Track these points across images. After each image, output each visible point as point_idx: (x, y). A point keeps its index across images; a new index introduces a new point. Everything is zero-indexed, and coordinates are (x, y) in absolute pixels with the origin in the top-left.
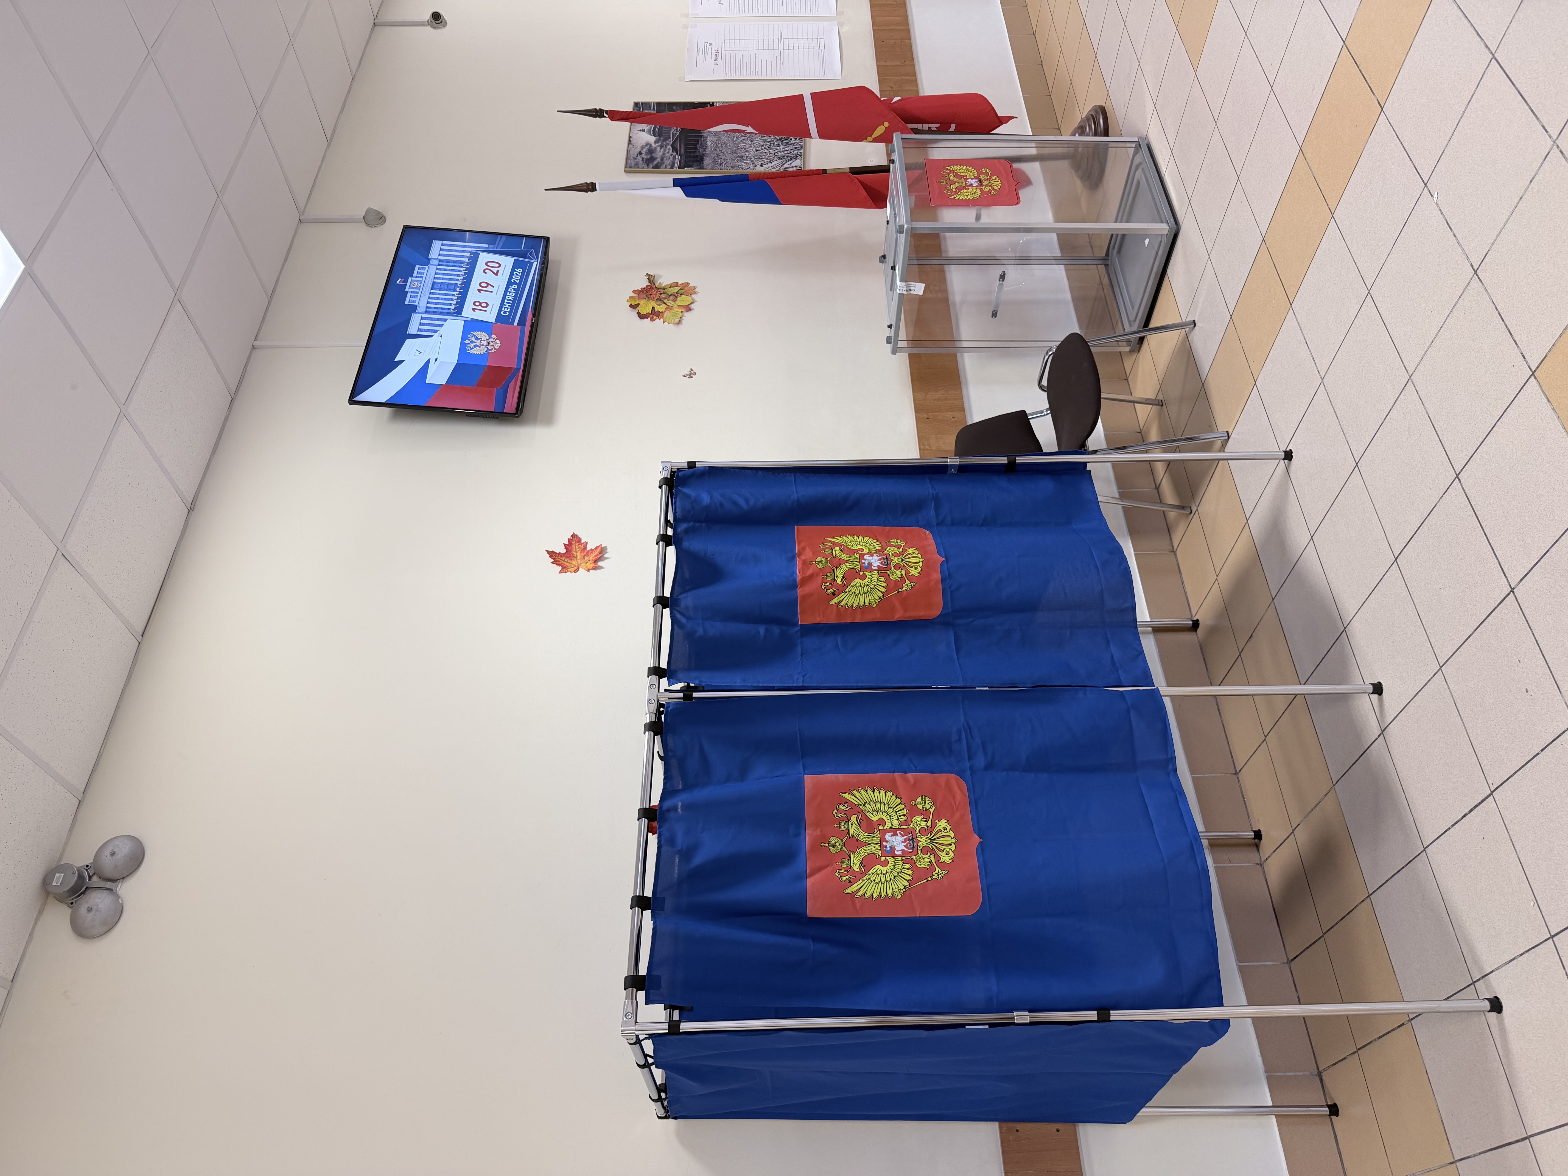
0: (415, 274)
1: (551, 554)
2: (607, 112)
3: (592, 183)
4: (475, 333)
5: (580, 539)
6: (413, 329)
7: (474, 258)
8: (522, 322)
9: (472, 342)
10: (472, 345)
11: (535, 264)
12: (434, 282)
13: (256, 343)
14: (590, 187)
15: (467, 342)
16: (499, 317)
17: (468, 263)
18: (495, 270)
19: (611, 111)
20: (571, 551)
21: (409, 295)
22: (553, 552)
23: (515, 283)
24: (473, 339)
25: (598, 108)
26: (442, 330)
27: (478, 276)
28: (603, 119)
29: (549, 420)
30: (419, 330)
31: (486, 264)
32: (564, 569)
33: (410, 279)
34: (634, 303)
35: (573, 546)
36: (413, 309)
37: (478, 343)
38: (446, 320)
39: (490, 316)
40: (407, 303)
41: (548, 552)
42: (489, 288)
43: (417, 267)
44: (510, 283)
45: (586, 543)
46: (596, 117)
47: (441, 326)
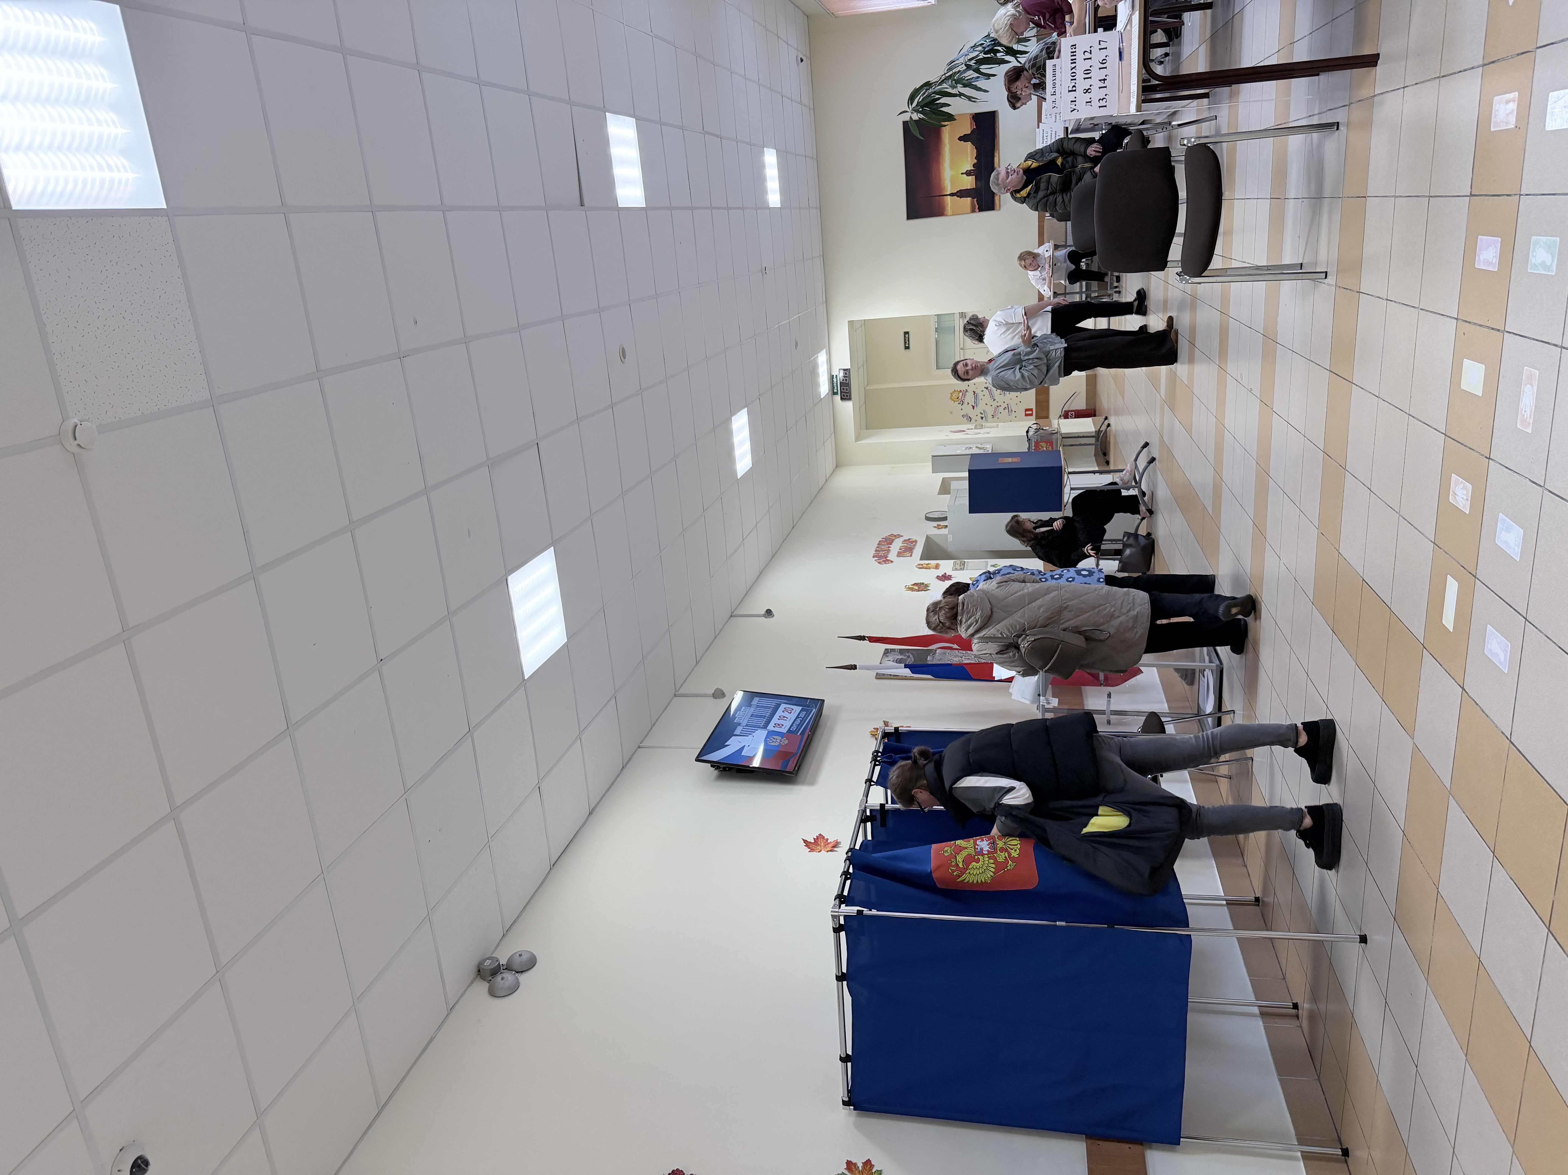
0: (742, 710)
1: (805, 841)
2: (867, 637)
3: (855, 665)
4: (773, 736)
5: (824, 838)
6: (737, 732)
7: (778, 706)
8: (803, 733)
9: (771, 740)
10: (771, 741)
11: (814, 710)
12: (752, 714)
13: (640, 745)
14: (854, 667)
15: (768, 740)
16: (789, 730)
17: (774, 708)
18: (790, 712)
19: (870, 637)
20: (817, 842)
21: (737, 718)
22: (806, 840)
23: (801, 717)
24: (772, 739)
25: (862, 635)
26: (754, 734)
27: (779, 713)
28: (865, 641)
29: (812, 783)
30: (741, 733)
31: (785, 709)
32: (812, 850)
33: (739, 712)
34: (873, 733)
35: (819, 840)
36: (739, 724)
37: (775, 741)
38: (757, 730)
39: (784, 730)
40: (735, 721)
41: (803, 840)
42: (785, 719)
43: (744, 707)
44: (797, 717)
45: (827, 839)
46: (860, 640)
47: (754, 732)
